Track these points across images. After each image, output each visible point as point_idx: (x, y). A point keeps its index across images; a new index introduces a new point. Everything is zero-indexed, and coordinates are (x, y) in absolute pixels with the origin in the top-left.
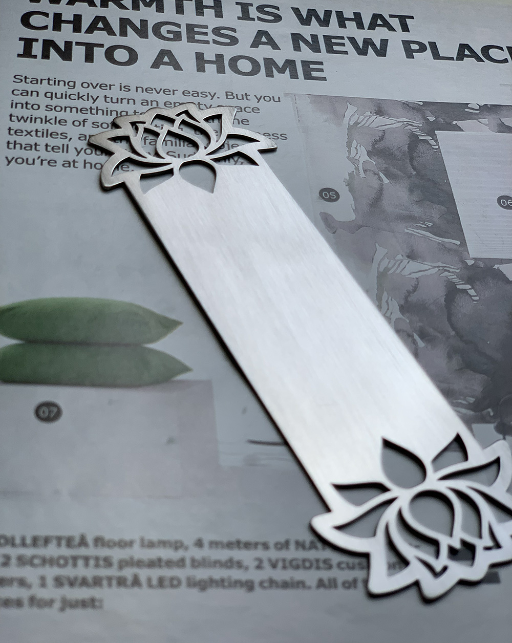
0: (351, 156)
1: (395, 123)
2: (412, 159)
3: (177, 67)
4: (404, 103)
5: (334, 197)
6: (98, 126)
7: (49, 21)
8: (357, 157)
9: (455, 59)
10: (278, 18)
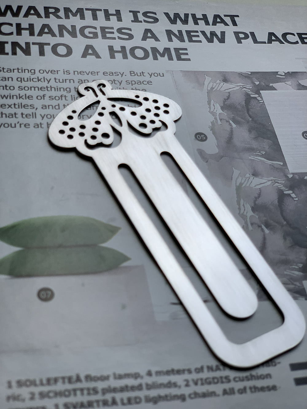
0: (211, 111)
1: (235, 87)
2: (248, 110)
3: (98, 57)
4: (239, 74)
5: (204, 138)
6: (53, 99)
7: (14, 29)
8: (215, 111)
9: (267, 43)
10: (156, 20)
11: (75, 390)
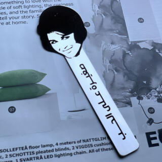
0: (93, 9)
2: (112, 8)
5: (88, 25)
11: (24, 153)
